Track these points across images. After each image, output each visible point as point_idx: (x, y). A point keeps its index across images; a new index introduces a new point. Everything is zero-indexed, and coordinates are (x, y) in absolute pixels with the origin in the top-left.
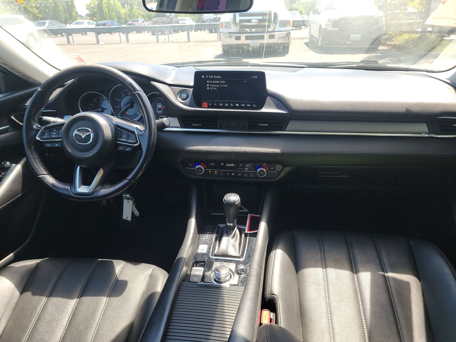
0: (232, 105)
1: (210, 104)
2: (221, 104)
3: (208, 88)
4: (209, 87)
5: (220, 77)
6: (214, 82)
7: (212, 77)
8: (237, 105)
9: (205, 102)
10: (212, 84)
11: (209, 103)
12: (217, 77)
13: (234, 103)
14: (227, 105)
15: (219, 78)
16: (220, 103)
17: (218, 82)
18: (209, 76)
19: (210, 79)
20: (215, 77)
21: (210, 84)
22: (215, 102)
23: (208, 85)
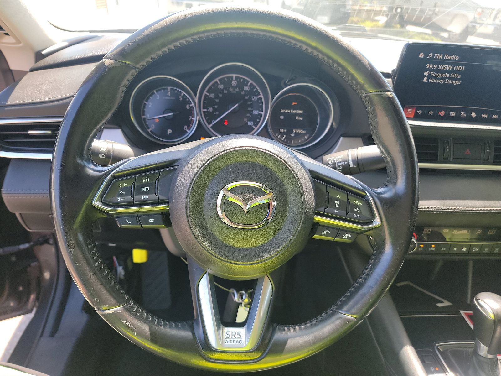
0: (463, 114)
1: (419, 112)
2: (442, 113)
3: (426, 78)
4: (429, 77)
5: (457, 58)
6: (442, 67)
7: (440, 56)
8: (473, 115)
9: (409, 108)
10: (437, 71)
11: (418, 109)
12: (450, 58)
13: (468, 112)
14: (453, 114)
15: (453, 60)
16: (441, 109)
17: (450, 68)
18: (433, 55)
19: (434, 61)
20: (446, 56)
21: (431, 70)
22: (430, 109)
23: (426, 74)
